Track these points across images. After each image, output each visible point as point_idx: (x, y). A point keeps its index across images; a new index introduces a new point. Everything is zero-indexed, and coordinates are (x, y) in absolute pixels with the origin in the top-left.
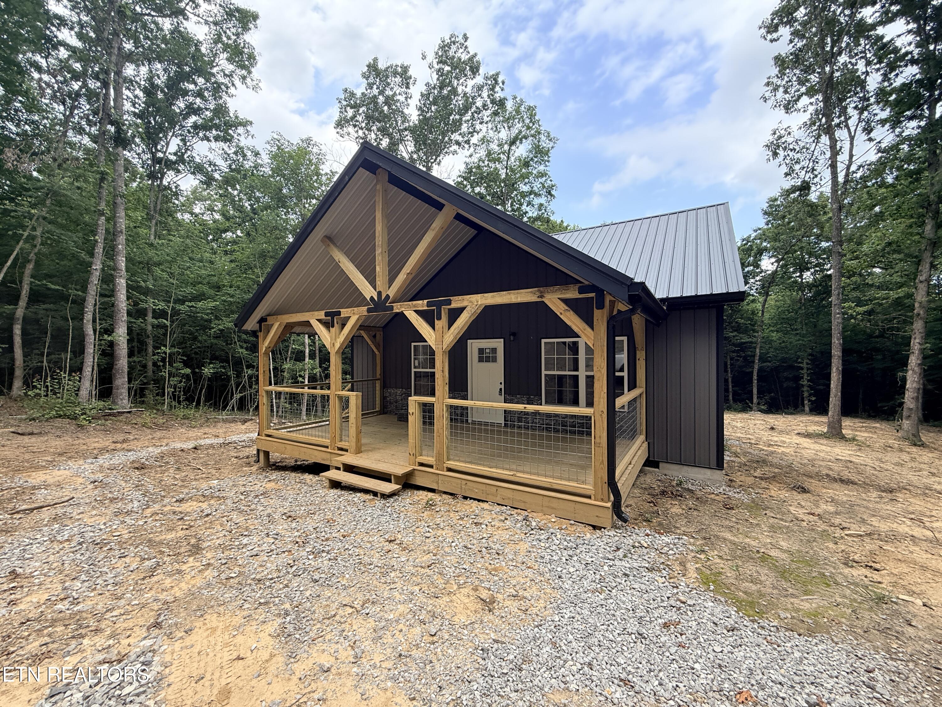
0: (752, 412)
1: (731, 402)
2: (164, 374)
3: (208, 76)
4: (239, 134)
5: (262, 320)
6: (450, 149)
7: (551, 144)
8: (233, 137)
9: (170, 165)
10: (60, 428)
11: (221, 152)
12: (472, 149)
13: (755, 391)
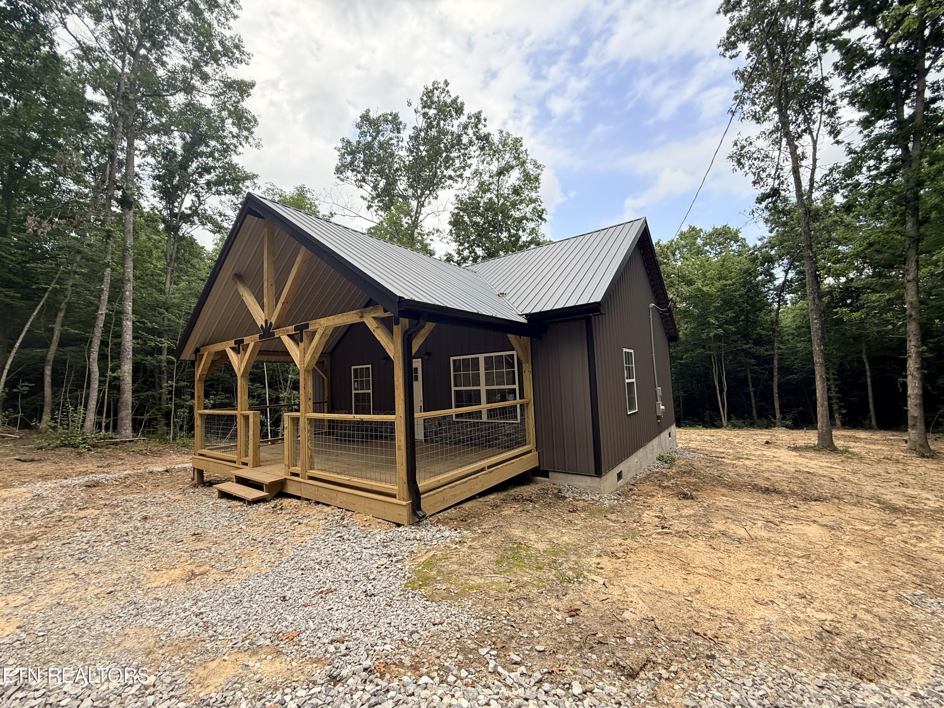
0: (776, 428)
1: (756, 418)
2: (170, 405)
3: (220, 139)
4: (248, 187)
5: (197, 351)
6: (446, 184)
7: (539, 171)
8: (242, 189)
9: (186, 218)
10: (61, 455)
11: (230, 203)
12: (465, 182)
13: (777, 405)
